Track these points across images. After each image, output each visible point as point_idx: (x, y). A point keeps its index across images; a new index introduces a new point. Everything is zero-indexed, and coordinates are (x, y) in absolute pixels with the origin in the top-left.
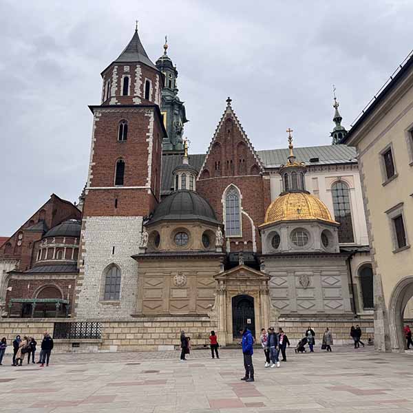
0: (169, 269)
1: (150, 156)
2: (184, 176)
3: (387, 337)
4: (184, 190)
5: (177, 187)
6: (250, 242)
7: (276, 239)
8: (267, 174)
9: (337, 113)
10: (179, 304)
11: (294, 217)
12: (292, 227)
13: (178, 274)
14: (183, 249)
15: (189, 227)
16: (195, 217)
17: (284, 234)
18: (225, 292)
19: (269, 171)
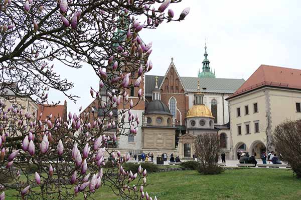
0: (156, 132)
1: (144, 85)
2: (157, 94)
3: (233, 156)
4: (157, 100)
5: (154, 98)
6: (179, 121)
7: (193, 123)
8: (187, 94)
9: (206, 52)
10: (160, 145)
11: (201, 115)
12: (200, 119)
13: (160, 134)
14: (161, 125)
15: (163, 116)
16: (165, 113)
17: (197, 122)
18: (182, 142)
19: (188, 93)
